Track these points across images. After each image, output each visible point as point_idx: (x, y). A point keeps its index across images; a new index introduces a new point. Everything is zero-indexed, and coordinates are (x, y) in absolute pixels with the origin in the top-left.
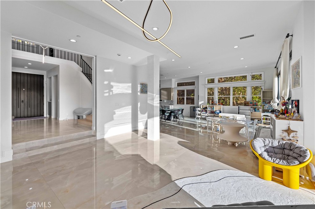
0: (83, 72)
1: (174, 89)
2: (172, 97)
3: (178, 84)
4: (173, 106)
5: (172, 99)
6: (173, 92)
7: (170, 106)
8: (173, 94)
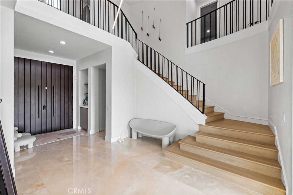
0: (139, 60)
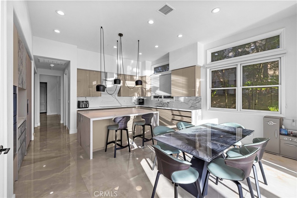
1: (202, 71)
2: (197, 90)
3: (213, 54)
4: (200, 110)
5: (197, 95)
6: (200, 78)
7: (193, 112)
8: (200, 82)
